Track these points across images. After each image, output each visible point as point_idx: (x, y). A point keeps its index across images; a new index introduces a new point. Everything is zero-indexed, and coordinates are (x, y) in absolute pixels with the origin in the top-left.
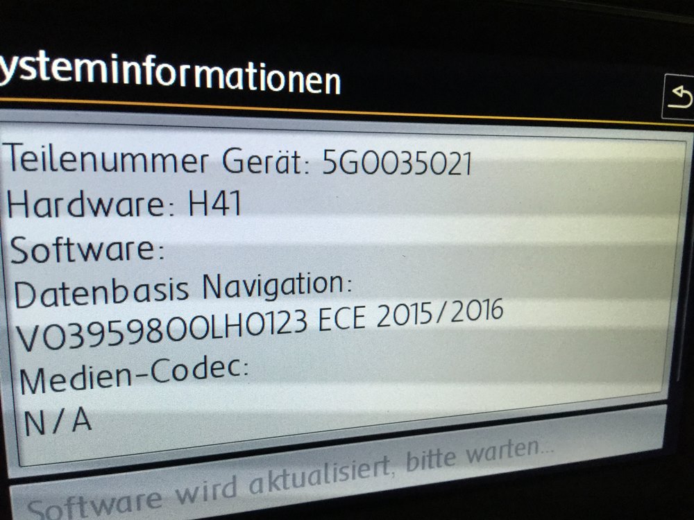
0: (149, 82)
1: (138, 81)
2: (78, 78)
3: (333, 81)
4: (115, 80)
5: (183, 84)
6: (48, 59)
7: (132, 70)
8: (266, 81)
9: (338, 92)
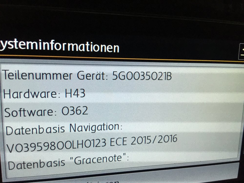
0: (52, 49)
1: (48, 49)
2: (28, 48)
3: (116, 48)
4: (40, 49)
5: (64, 49)
6: (17, 42)
7: (46, 45)
8: (93, 48)
9: (118, 51)
